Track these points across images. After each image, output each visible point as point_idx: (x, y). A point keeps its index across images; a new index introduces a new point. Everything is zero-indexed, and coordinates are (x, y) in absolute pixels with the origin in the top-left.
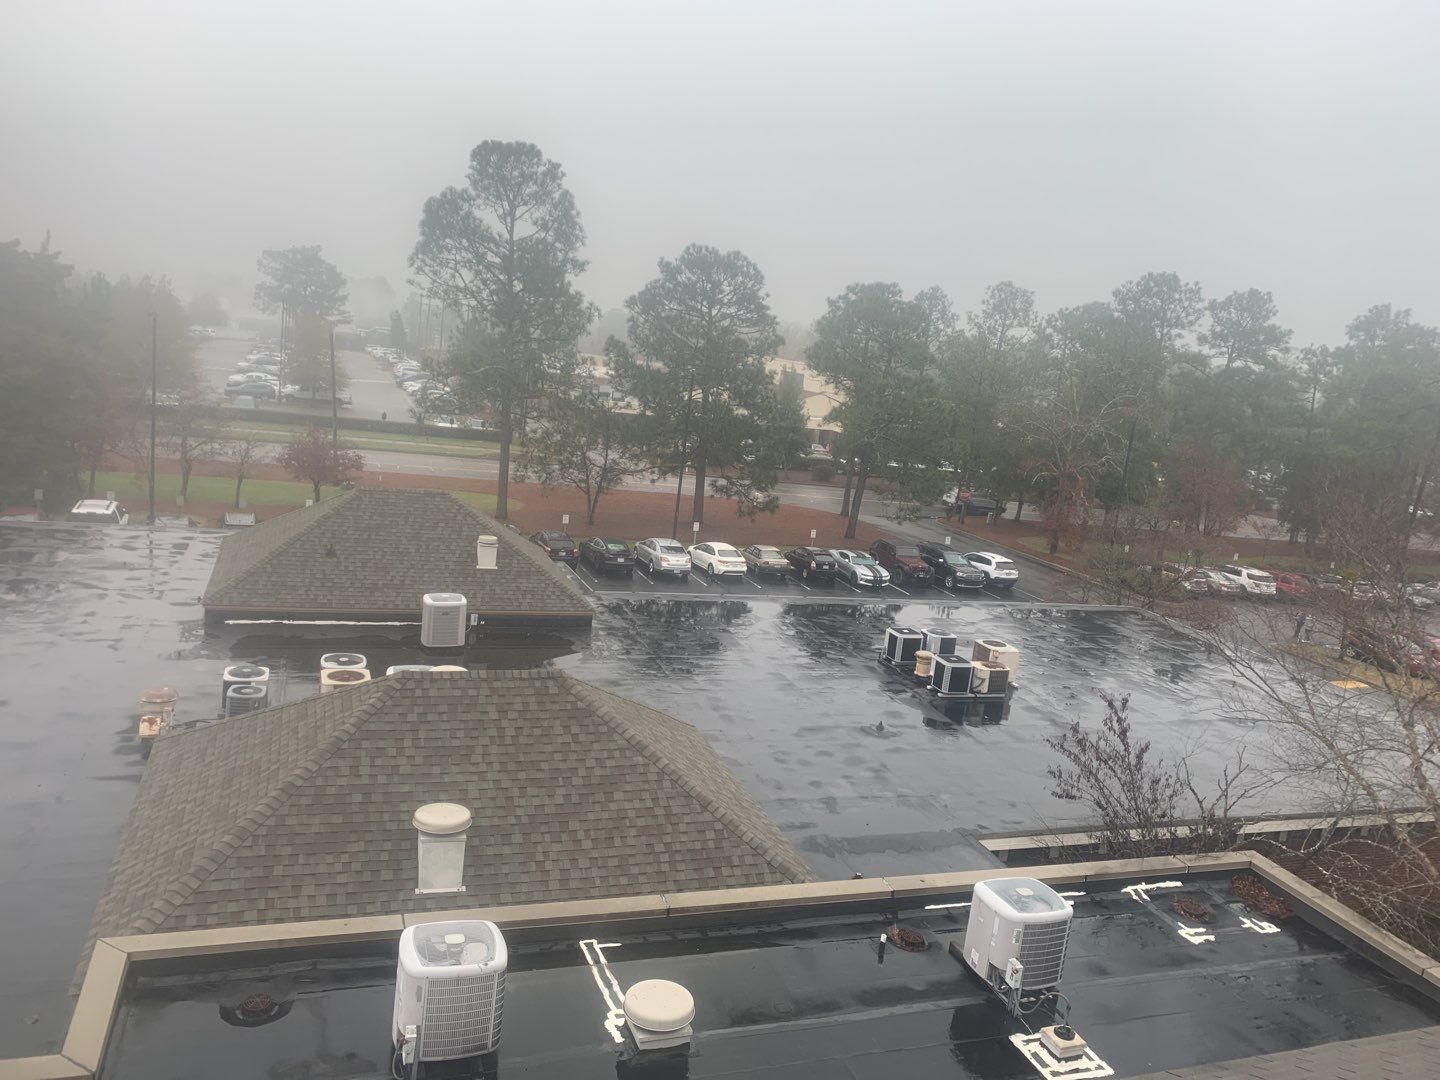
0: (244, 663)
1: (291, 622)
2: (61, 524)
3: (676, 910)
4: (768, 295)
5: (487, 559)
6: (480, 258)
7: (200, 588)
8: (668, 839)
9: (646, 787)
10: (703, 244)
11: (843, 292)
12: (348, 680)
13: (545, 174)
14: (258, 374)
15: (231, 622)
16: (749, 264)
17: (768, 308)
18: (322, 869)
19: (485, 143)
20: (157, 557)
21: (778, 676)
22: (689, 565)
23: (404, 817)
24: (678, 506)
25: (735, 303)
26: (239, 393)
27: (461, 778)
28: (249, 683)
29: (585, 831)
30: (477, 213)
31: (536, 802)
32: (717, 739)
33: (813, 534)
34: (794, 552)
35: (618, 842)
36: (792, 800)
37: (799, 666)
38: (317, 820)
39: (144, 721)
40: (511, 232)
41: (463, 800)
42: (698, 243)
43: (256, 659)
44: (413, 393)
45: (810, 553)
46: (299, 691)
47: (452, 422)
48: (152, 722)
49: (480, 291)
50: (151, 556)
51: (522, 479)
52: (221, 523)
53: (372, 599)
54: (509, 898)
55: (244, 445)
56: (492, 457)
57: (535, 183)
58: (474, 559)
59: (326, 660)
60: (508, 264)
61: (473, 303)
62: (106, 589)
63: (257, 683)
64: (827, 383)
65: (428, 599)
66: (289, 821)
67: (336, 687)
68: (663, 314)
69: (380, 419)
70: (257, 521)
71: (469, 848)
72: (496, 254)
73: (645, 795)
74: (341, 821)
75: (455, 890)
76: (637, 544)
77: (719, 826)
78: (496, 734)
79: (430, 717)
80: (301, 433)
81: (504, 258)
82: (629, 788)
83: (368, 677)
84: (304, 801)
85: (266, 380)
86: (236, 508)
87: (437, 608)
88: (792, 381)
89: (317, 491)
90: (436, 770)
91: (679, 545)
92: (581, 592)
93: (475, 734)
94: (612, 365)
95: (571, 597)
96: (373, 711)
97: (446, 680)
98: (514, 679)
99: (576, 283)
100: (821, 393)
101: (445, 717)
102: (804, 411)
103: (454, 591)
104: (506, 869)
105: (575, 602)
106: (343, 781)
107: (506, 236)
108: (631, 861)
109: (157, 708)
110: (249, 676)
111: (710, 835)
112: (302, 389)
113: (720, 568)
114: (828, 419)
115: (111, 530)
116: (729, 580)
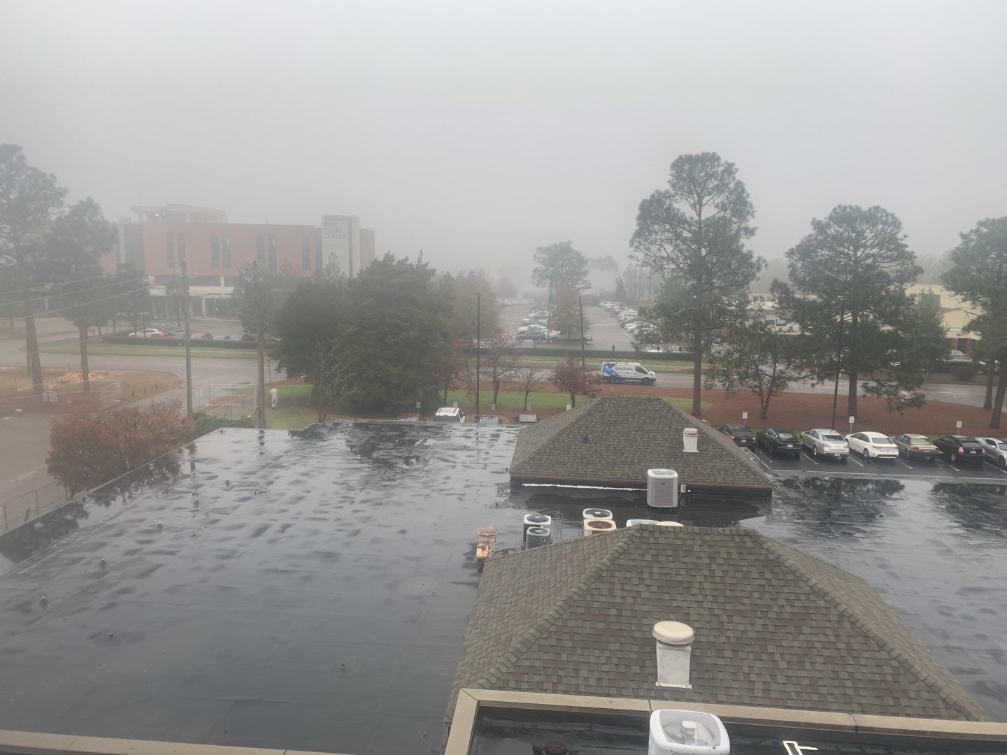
0: (534, 513)
1: (562, 486)
2: (430, 423)
3: (863, 728)
4: (905, 236)
5: (690, 445)
6: (678, 236)
7: (507, 462)
8: (850, 669)
9: (828, 625)
10: (847, 205)
11: (974, 227)
12: (601, 528)
13: (723, 172)
14: (535, 326)
15: (526, 485)
16: (887, 214)
17: (906, 246)
18: (592, 659)
19: (681, 157)
20: (482, 442)
21: (936, 543)
22: (847, 450)
23: (646, 629)
24: (835, 403)
25: (877, 245)
26: (524, 338)
27: (684, 605)
28: (539, 526)
29: (781, 654)
30: (675, 205)
31: (741, 627)
32: (884, 591)
33: (959, 424)
34: (942, 440)
35: (808, 666)
36: (959, 648)
37: (957, 535)
38: (588, 625)
39: (479, 547)
40: (699, 215)
41: (686, 620)
42: (843, 204)
43: (543, 510)
44: (632, 331)
45: (957, 440)
46: (570, 534)
47: (658, 349)
48: (483, 549)
49: (678, 258)
50: (478, 442)
51: (710, 387)
52: (517, 421)
53: (613, 471)
54: (724, 698)
55: (529, 371)
56: (688, 372)
57: (716, 179)
58: (681, 445)
59: (587, 513)
60: (698, 238)
61: (673, 266)
62: (455, 463)
63: (544, 526)
64: (965, 300)
65: (651, 473)
66: (571, 623)
67: (594, 532)
68: (817, 259)
69: (611, 349)
70: (538, 420)
71: (693, 657)
72: (689, 231)
73: (829, 632)
74: (603, 627)
75: (684, 687)
76: (803, 434)
77: (895, 663)
78: (708, 574)
79: (661, 558)
80: (563, 361)
81: (694, 233)
82: (814, 624)
83: (614, 527)
84: (579, 611)
85: (540, 329)
86: (525, 411)
87: (657, 480)
88: (931, 302)
89: (573, 399)
90: (667, 597)
91: (838, 434)
92: (762, 470)
93: (693, 573)
94: (777, 301)
95: (754, 473)
96: (622, 551)
97: (670, 532)
98: (719, 534)
99: (747, 244)
100: (959, 309)
101: (671, 559)
102: (943, 324)
103: (668, 468)
104: (721, 676)
105: (758, 478)
106: (603, 599)
107: (696, 218)
108: (820, 683)
109: (486, 540)
110: (538, 521)
111: (888, 670)
112: (561, 334)
113: (874, 452)
114: (966, 329)
115: (456, 426)
116: (882, 462)
